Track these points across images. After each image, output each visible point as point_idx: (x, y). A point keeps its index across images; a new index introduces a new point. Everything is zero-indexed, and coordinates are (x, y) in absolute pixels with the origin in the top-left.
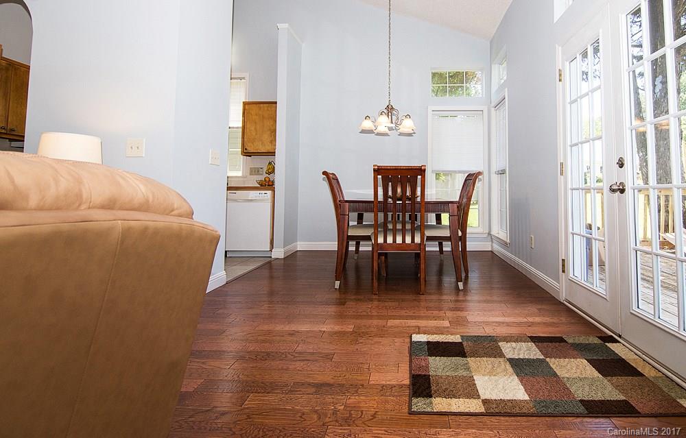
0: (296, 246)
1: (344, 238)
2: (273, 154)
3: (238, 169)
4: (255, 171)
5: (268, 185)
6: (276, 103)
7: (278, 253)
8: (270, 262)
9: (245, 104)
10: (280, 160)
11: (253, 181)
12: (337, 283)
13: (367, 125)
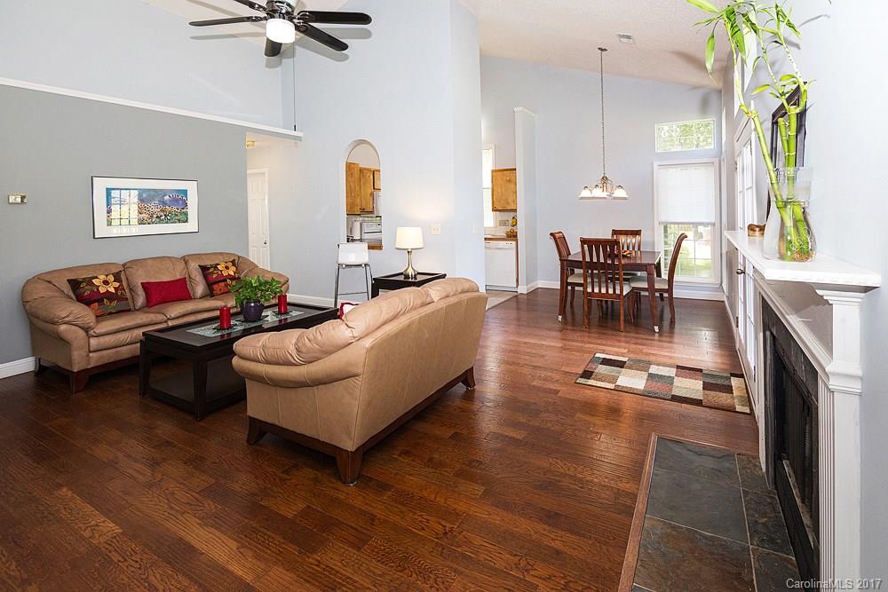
0: (537, 284)
1: (564, 283)
2: (515, 210)
3: (490, 220)
4: (504, 223)
5: (512, 236)
6: (515, 169)
7: (523, 289)
8: (516, 296)
9: (493, 171)
10: (520, 216)
11: (502, 233)
12: (560, 317)
13: (585, 193)
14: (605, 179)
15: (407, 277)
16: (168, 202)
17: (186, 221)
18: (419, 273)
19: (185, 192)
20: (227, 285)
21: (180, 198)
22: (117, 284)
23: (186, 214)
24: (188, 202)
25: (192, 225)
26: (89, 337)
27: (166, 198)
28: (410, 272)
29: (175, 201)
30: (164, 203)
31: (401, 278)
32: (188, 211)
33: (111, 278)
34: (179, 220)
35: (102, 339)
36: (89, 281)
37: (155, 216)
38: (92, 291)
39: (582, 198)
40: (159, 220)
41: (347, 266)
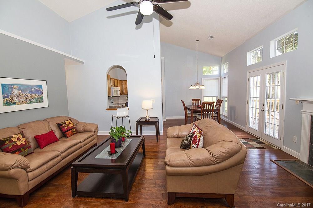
13: (191, 88)
14: (197, 83)
15: (146, 120)
16: (34, 92)
17: (43, 102)
18: (151, 118)
19: (41, 86)
20: (72, 131)
21: (39, 89)
22: (25, 139)
23: (42, 98)
24: (43, 92)
25: (45, 104)
26: (27, 172)
27: (33, 89)
28: (148, 118)
29: (37, 91)
30: (32, 92)
31: (144, 120)
32: (43, 96)
33: (20, 136)
34: (39, 101)
35: (34, 172)
36: (10, 139)
37: (28, 99)
38: (13, 145)
39: (190, 89)
40: (31, 102)
41: (120, 117)
